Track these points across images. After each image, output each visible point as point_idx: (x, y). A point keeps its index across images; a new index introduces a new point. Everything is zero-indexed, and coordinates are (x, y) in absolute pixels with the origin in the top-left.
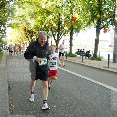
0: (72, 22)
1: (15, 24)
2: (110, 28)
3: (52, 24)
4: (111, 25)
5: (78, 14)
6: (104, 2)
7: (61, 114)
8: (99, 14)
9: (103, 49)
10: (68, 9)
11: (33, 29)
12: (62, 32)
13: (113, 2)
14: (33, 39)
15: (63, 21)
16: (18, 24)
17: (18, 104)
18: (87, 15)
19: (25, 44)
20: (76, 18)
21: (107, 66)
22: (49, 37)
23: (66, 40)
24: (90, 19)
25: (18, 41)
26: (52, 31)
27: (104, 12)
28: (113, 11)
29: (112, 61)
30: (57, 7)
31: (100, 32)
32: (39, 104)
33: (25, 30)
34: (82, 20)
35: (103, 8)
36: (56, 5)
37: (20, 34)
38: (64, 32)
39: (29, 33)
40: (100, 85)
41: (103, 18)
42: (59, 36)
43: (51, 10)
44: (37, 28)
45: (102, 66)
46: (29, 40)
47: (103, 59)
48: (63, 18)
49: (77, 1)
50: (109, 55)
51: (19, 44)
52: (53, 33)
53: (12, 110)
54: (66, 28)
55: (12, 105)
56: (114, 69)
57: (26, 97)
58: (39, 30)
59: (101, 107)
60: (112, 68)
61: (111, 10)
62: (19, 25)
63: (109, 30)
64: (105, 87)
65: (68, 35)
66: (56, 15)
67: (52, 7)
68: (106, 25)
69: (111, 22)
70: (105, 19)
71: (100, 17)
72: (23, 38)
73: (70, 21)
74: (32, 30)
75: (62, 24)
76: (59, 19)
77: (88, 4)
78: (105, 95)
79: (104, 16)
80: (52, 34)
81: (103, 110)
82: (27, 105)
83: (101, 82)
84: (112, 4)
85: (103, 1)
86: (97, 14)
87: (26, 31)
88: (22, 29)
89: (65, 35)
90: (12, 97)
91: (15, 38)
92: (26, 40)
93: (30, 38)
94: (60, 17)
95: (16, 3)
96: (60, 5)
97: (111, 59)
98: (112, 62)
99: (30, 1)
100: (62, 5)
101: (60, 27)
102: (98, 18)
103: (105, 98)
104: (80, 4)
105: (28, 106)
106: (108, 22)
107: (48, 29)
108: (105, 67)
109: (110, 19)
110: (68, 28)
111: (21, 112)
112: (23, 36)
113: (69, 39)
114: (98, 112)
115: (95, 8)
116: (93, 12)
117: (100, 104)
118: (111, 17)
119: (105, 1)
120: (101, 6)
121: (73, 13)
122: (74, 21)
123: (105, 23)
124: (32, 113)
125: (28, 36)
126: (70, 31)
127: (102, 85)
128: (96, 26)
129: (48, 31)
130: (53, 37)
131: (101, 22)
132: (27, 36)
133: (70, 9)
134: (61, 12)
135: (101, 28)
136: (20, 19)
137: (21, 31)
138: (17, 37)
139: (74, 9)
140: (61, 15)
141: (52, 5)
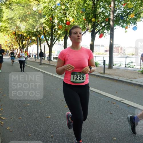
0: (66, 26)
1: (3, 27)
2: (105, 32)
3: (45, 27)
4: (107, 29)
5: (73, 18)
6: (99, 6)
7: (56, 124)
8: (94, 18)
9: (99, 54)
10: (62, 12)
11: (24, 33)
12: (56, 36)
13: (108, 5)
14: (24, 45)
15: (56, 24)
16: (6, 27)
17: (9, 115)
18: (82, 19)
19: (15, 49)
20: (70, 21)
21: (103, 72)
22: (42, 42)
23: (60, 45)
24: (85, 23)
25: (8, 47)
26: (45, 35)
27: (99, 15)
28: (108, 14)
29: (108, 66)
30: (49, 9)
31: (95, 37)
32: (32, 115)
33: (15, 34)
34: (76, 23)
35: (98, 11)
36: (48, 7)
37: (10, 39)
38: (58, 37)
39: (20, 37)
40: (96, 92)
41: (98, 23)
42: (52, 40)
43: (44, 13)
44: (29, 32)
45: (98, 72)
46: (19, 45)
47: (98, 65)
48: (56, 21)
49: (71, 4)
50: (104, 61)
51: (9, 49)
52: (45, 37)
53: (2, 123)
54: (59, 32)
55: (2, 117)
56: (110, 75)
57: (18, 107)
58: (31, 34)
59: (98, 115)
60: (108, 74)
61: (106, 14)
62: (7, 29)
63: (104, 35)
64: (101, 94)
65: (62, 40)
66: (48, 18)
67: (45, 10)
68: (101, 29)
69: (106, 26)
70: (100, 23)
71: (95, 21)
72: (13, 43)
73: (63, 25)
74: (22, 34)
75: (55, 28)
76: (52, 22)
77: (82, 7)
78: (101, 102)
79: (100, 20)
80: (45, 39)
81: (99, 118)
82: (19, 117)
83: (97, 88)
84: (107, 7)
85: (98, 4)
86: (92, 18)
87: (16, 36)
88: (11, 33)
89: (58, 40)
90: (2, 109)
91: (4, 43)
92: (16, 46)
93: (20, 43)
94: (53, 21)
95: (4, 3)
96: (53, 7)
97: (106, 65)
98: (108, 68)
99: (19, 2)
100: (55, 7)
101: (54, 31)
102: (93, 22)
103: (102, 105)
104: (74, 7)
105: (21, 118)
106: (104, 27)
107: (40, 33)
108: (101, 73)
109: (105, 23)
110: (61, 33)
111: (12, 124)
112: (13, 41)
113: (63, 44)
114: (94, 120)
115: (89, 12)
116: (88, 16)
117: (97, 112)
118: (106, 21)
119: (100, 4)
120: (96, 10)
121: (67, 17)
122: (68, 25)
123: (100, 27)
124: (24, 125)
125: (19, 41)
126: (64, 36)
127: (98, 92)
128: (91, 30)
129: (41, 35)
130: (45, 41)
131: (96, 26)
132: (17, 41)
133: (63, 12)
134: (54, 15)
135: (96, 33)
136: (8, 22)
137: (10, 35)
138: (6, 42)
139: (68, 12)
140: (54, 18)
141: (45, 7)
